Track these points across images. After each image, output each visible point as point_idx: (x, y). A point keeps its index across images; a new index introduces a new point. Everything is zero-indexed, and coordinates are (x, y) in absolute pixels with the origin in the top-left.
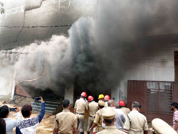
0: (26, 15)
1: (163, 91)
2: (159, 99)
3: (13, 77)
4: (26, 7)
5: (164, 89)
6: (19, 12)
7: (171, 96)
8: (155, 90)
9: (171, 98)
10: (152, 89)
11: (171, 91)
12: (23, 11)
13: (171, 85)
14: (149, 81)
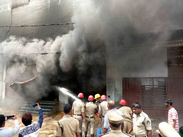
0: (13, 13)
1: (157, 87)
2: (154, 95)
3: (2, 79)
4: (13, 5)
5: (158, 84)
6: (5, 10)
7: (165, 92)
8: (149, 87)
9: (165, 93)
10: (147, 85)
11: (165, 87)
12: (9, 9)
13: (164, 81)
14: (144, 78)
